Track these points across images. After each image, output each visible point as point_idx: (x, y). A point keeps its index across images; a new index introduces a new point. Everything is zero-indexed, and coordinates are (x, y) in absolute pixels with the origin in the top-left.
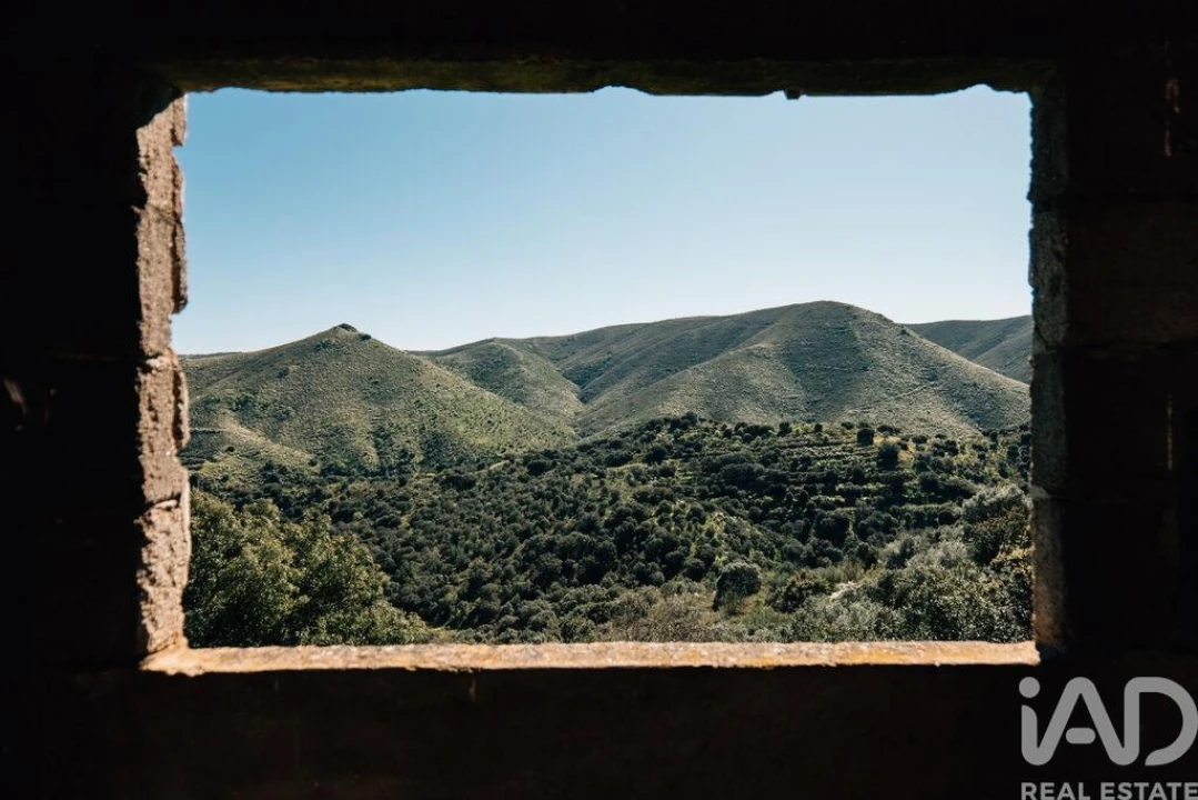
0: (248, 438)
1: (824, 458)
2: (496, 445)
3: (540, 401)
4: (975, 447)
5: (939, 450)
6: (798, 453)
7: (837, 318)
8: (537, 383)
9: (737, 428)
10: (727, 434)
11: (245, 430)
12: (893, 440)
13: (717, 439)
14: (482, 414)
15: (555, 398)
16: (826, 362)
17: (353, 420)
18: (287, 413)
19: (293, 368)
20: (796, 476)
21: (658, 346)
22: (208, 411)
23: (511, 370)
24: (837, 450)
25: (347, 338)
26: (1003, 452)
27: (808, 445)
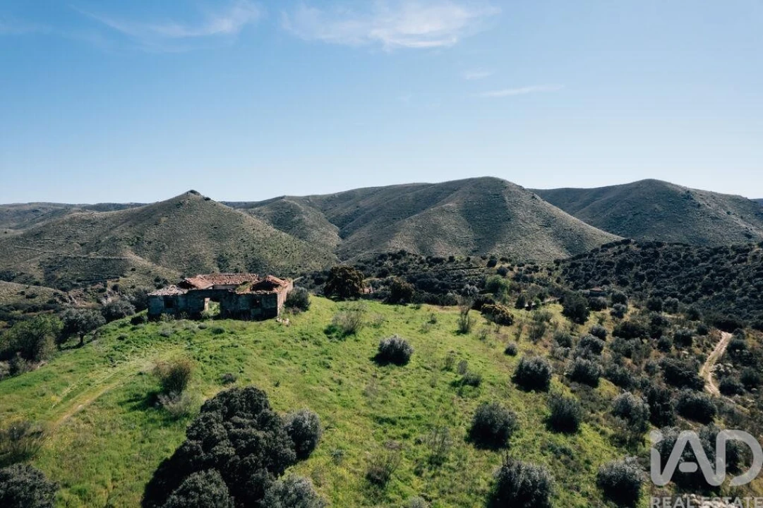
0: (143, 263)
1: (470, 275)
2: (291, 266)
3: (315, 238)
4: (548, 269)
5: (529, 270)
6: (457, 273)
7: (495, 188)
8: (313, 226)
9: (427, 259)
10: (422, 262)
11: (139, 258)
12: (507, 265)
13: (416, 265)
14: (281, 247)
15: (325, 236)
16: (487, 215)
17: (204, 252)
18: (163, 247)
19: (164, 219)
20: (454, 285)
21: (388, 203)
22: (115, 246)
23: (296, 218)
24: (476, 271)
25: (196, 200)
26: (561, 271)
27: (462, 269)
